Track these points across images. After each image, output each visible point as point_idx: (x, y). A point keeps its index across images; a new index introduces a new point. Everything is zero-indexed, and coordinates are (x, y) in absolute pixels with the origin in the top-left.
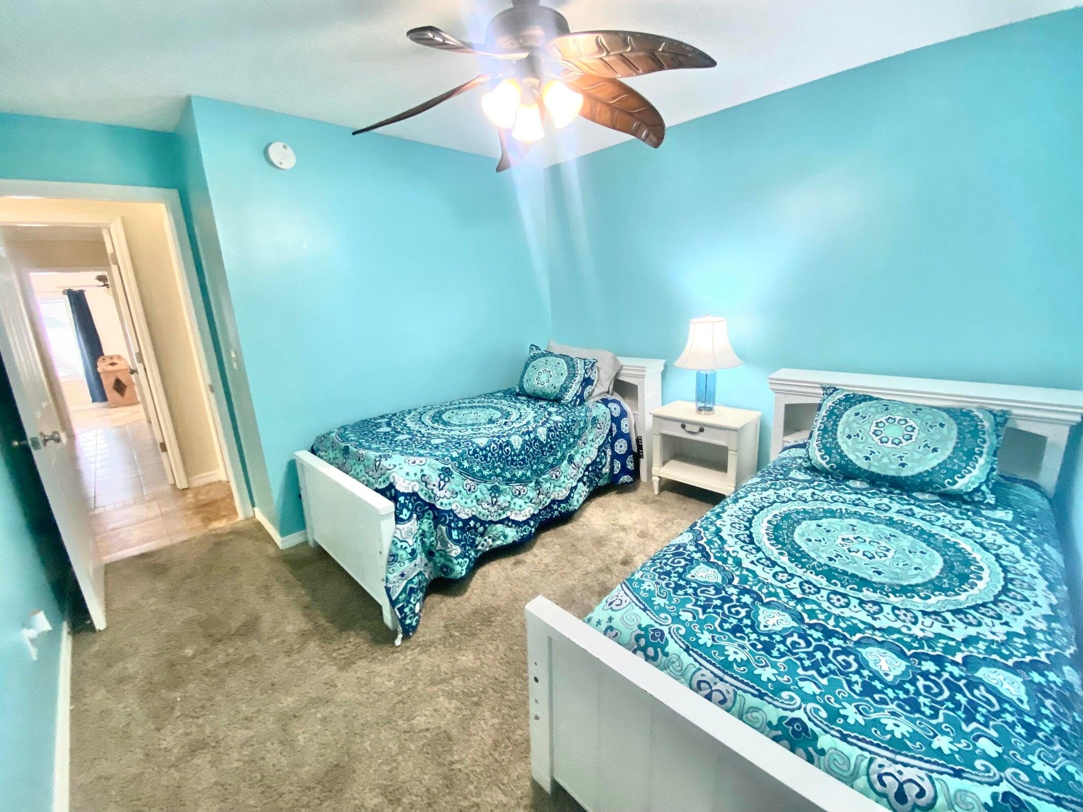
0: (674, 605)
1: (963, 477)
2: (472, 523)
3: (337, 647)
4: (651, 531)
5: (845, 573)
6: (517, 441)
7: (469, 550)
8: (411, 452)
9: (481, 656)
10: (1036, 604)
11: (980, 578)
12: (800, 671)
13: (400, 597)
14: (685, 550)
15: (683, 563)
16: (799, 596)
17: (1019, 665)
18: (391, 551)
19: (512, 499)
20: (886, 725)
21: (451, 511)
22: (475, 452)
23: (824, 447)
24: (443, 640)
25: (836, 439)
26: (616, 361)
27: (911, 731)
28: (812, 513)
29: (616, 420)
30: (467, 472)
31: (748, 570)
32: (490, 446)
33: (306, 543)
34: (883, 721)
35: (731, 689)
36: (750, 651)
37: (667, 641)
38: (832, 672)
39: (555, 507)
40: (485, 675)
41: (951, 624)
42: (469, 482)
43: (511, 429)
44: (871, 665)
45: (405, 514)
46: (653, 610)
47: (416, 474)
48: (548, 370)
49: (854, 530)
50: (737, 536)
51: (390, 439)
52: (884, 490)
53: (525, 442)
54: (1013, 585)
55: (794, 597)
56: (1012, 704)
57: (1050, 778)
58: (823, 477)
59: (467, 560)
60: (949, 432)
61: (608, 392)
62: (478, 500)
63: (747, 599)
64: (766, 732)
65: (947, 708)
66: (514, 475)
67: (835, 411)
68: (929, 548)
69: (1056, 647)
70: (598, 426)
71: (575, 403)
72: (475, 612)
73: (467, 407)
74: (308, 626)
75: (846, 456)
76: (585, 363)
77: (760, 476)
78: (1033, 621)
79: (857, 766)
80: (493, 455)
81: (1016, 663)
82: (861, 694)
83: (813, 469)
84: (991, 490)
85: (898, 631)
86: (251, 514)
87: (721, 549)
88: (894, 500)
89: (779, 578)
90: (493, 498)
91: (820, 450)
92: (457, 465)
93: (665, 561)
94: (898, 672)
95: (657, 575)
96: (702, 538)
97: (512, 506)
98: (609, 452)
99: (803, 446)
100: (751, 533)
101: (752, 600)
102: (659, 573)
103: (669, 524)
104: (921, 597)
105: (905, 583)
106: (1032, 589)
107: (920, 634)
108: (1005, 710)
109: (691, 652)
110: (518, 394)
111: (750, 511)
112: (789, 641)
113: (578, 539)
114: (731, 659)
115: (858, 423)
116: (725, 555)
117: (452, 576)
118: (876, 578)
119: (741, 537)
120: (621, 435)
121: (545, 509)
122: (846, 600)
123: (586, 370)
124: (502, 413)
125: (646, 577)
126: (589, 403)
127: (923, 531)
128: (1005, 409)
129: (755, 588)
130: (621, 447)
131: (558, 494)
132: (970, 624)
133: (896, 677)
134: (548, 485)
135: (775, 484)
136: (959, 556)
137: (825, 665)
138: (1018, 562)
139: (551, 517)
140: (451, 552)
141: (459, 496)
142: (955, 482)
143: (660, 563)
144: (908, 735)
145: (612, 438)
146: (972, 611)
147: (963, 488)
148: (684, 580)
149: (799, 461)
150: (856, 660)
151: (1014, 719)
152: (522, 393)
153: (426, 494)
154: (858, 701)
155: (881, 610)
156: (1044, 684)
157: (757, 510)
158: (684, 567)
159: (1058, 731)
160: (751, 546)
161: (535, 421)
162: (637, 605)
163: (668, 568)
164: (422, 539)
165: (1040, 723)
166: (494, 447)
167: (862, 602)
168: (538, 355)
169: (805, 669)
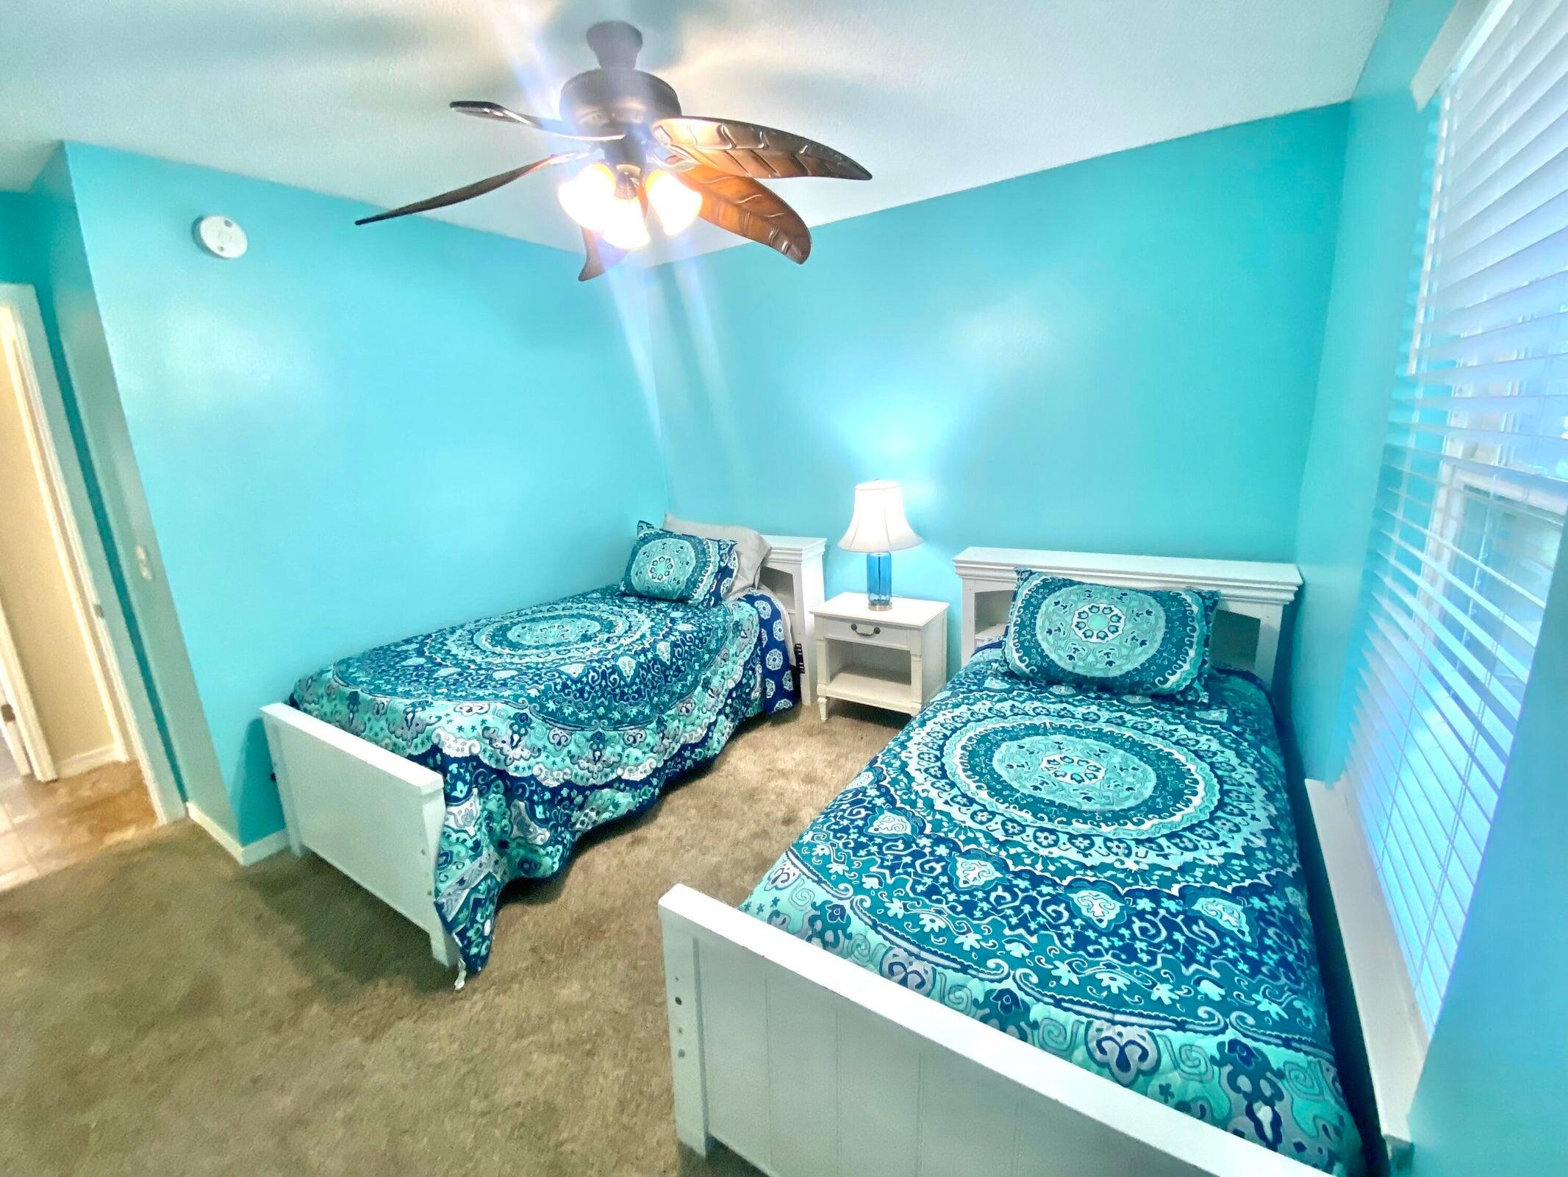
0: (855, 870)
1: (1174, 673)
2: (565, 792)
3: (356, 1008)
4: (819, 773)
5: (1052, 803)
6: (627, 665)
7: (562, 832)
8: (464, 694)
9: (591, 982)
10: (1253, 818)
11: (1195, 794)
12: (1007, 932)
13: (461, 916)
14: (864, 795)
15: (864, 813)
16: (1002, 838)
17: (1237, 891)
18: (440, 848)
19: (624, 749)
20: (1101, 980)
21: (533, 777)
22: (565, 686)
23: (1023, 647)
24: (531, 970)
25: (1035, 635)
26: (761, 540)
27: (1128, 983)
28: (1013, 731)
29: (766, 624)
30: (553, 718)
31: (941, 812)
32: (587, 676)
33: (288, 849)
34: (1099, 976)
35: (929, 967)
36: (949, 916)
37: (849, 919)
38: (1042, 927)
39: (687, 754)
40: (598, 1009)
41: (1167, 851)
42: (558, 731)
43: (618, 648)
44: (1084, 911)
45: (461, 789)
46: (830, 881)
47: (473, 728)
48: (666, 557)
49: (1060, 748)
50: (926, 770)
51: (425, 676)
52: (1092, 695)
53: (639, 665)
54: (1230, 798)
55: (996, 841)
56: (1233, 938)
57: (1276, 1018)
58: (1024, 684)
59: (560, 847)
60: (1157, 620)
61: (753, 586)
62: (572, 758)
63: (942, 850)
64: (972, 1013)
65: (1166, 951)
66: (626, 715)
67: (1032, 600)
68: (1142, 763)
69: (1277, 865)
70: (743, 634)
71: (709, 604)
72: (577, 922)
73: (545, 618)
74: (307, 983)
75: (1047, 656)
76: (720, 546)
77: (950, 689)
78: (1252, 838)
79: (1074, 1034)
80: (592, 688)
81: (1235, 889)
82: (1075, 948)
83: (1011, 675)
84: (1204, 686)
85: (1111, 867)
86: (182, 813)
87: (909, 789)
88: (1104, 707)
89: (978, 818)
90: (594, 751)
91: (1017, 651)
92: (538, 709)
93: (841, 813)
94: (1112, 916)
95: (832, 834)
96: (885, 778)
97: (625, 760)
98: (759, 669)
99: (998, 645)
100: (943, 765)
101: (948, 851)
102: (834, 830)
103: (843, 761)
104: (1134, 823)
105: (1117, 809)
106: (1249, 799)
107: (1134, 868)
108: (1225, 946)
109: (879, 929)
110: (624, 594)
111: (940, 735)
112: (993, 896)
113: (721, 796)
114: (927, 929)
115: (1058, 615)
116: (913, 797)
117: (540, 873)
118: (1087, 806)
119: (932, 771)
120: (773, 644)
121: (672, 759)
122: (1054, 837)
123: (721, 556)
124: (602, 624)
125: (819, 838)
126: (729, 602)
127: (1134, 743)
128: (1214, 589)
129: (951, 835)
130: (774, 660)
131: (691, 735)
132: (1186, 849)
133: (1110, 922)
134: (676, 723)
135: (968, 698)
136: (1172, 769)
137: (1034, 920)
138: (1234, 769)
139: (682, 769)
140: (535, 838)
141: (543, 755)
142: (1166, 680)
143: (835, 817)
144: (1125, 989)
145: (762, 650)
146: (1188, 834)
147: (1174, 686)
148: (865, 836)
149: (995, 665)
150: (1067, 909)
151: (1236, 955)
152: (630, 591)
153: (491, 756)
154: (1070, 956)
155: (1092, 845)
156: (1266, 910)
157: (948, 733)
158: (865, 819)
159: (1283, 962)
160: (943, 782)
161: (653, 633)
162: (808, 877)
163: (845, 822)
164: (488, 825)
165: (1265, 957)
166: (593, 677)
167: (1072, 837)
168: (650, 536)
169: (1012, 928)
